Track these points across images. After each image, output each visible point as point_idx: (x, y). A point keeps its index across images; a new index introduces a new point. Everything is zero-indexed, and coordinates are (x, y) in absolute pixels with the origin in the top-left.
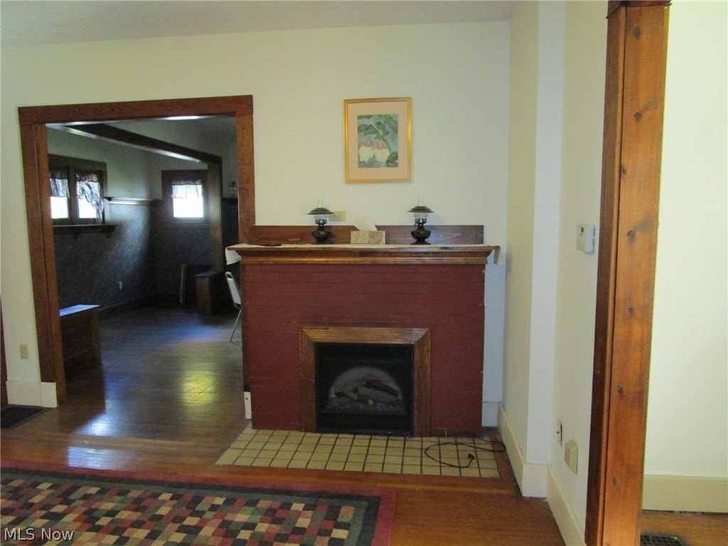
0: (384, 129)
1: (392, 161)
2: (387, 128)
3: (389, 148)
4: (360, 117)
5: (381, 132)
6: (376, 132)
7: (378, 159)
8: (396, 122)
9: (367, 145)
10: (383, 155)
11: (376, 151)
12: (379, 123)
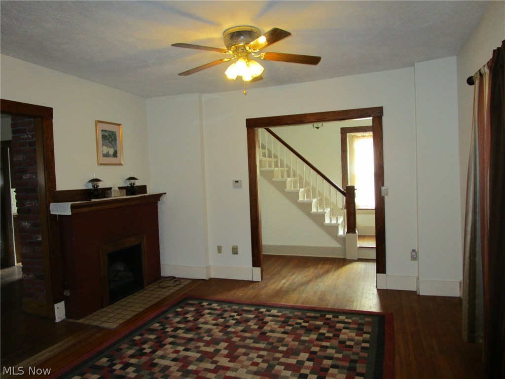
0: (111, 138)
1: (115, 155)
2: (113, 138)
3: (114, 148)
4: (102, 131)
5: (110, 139)
6: (108, 139)
7: (110, 153)
8: (116, 135)
9: (105, 146)
10: (111, 151)
11: (109, 149)
12: (109, 135)
